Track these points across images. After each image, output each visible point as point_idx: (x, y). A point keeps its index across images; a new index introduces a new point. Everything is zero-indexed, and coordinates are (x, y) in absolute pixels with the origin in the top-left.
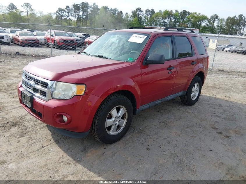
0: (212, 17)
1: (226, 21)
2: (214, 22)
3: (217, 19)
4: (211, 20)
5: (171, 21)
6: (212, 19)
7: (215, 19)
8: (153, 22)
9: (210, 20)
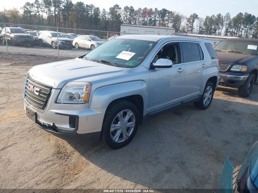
0: (191, 16)
1: (204, 20)
2: (193, 22)
3: (196, 19)
4: (191, 20)
5: (151, 20)
6: (191, 18)
7: (194, 18)
8: (132, 20)
9: (189, 19)
